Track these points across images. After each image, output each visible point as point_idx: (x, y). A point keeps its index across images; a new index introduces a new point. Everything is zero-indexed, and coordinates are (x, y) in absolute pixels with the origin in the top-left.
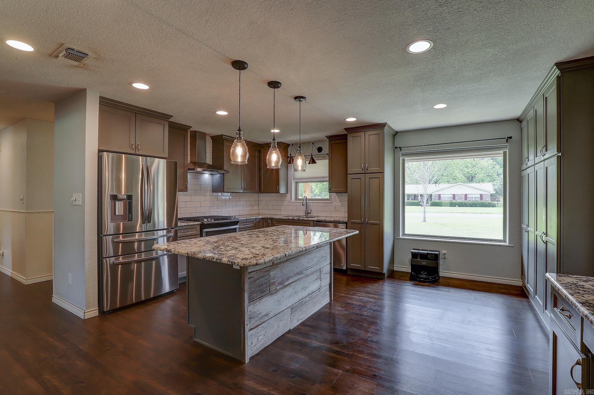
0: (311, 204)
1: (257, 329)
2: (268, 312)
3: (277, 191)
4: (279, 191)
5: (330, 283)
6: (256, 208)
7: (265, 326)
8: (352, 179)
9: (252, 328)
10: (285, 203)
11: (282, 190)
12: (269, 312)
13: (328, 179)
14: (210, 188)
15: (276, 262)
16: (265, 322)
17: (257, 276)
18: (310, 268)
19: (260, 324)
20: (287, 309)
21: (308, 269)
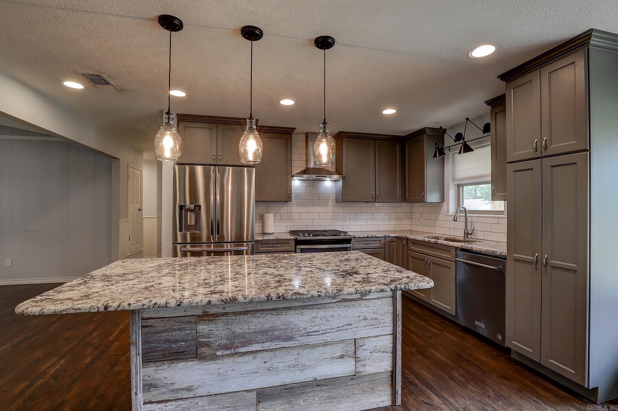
0: (475, 220)
1: (164, 404)
2: (192, 386)
3: (421, 200)
4: (424, 199)
5: (392, 371)
6: (407, 222)
7: (184, 406)
8: (516, 173)
9: (152, 401)
10: (441, 217)
11: (432, 197)
12: (195, 387)
13: (489, 179)
14: (332, 197)
15: (212, 311)
16: (184, 399)
17: (164, 326)
18: (318, 333)
19: (171, 399)
20: (243, 391)
21: (310, 334)
